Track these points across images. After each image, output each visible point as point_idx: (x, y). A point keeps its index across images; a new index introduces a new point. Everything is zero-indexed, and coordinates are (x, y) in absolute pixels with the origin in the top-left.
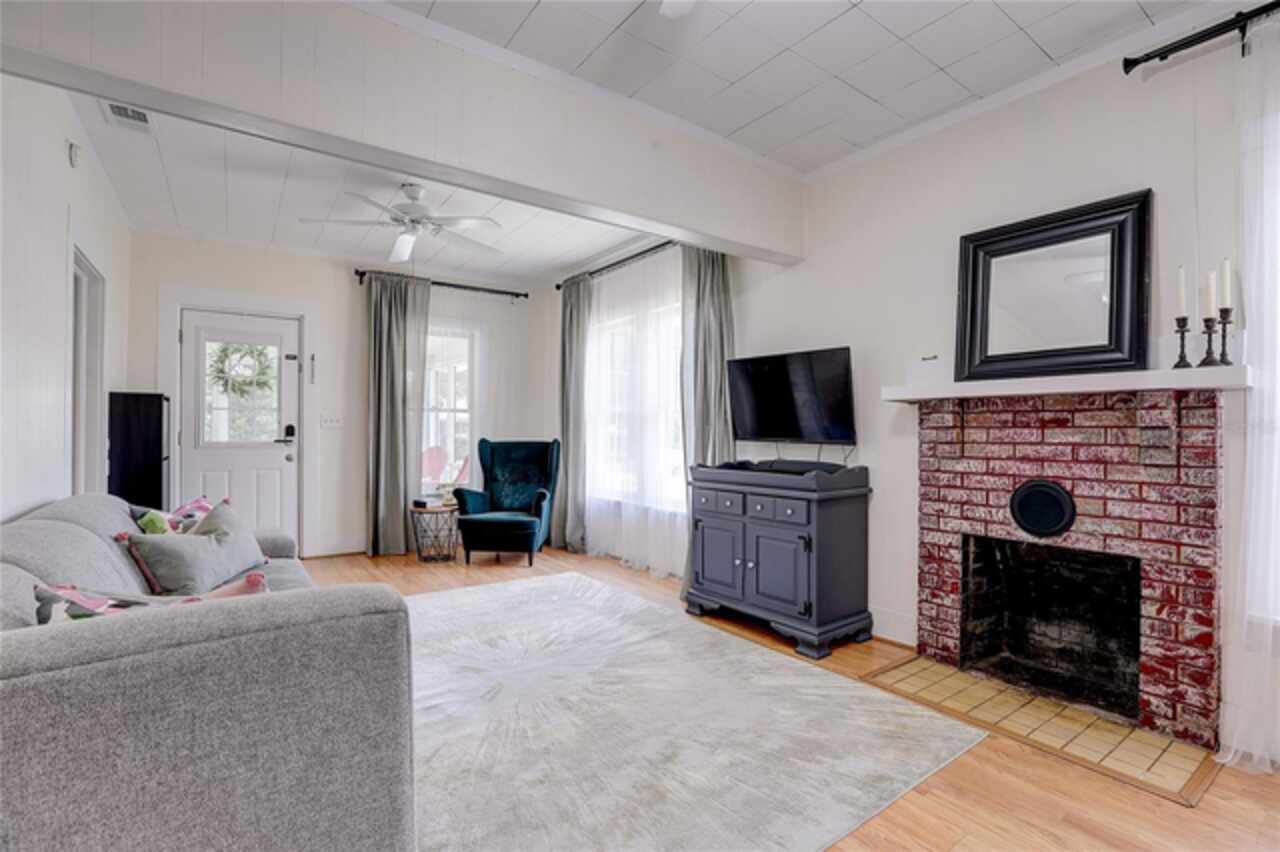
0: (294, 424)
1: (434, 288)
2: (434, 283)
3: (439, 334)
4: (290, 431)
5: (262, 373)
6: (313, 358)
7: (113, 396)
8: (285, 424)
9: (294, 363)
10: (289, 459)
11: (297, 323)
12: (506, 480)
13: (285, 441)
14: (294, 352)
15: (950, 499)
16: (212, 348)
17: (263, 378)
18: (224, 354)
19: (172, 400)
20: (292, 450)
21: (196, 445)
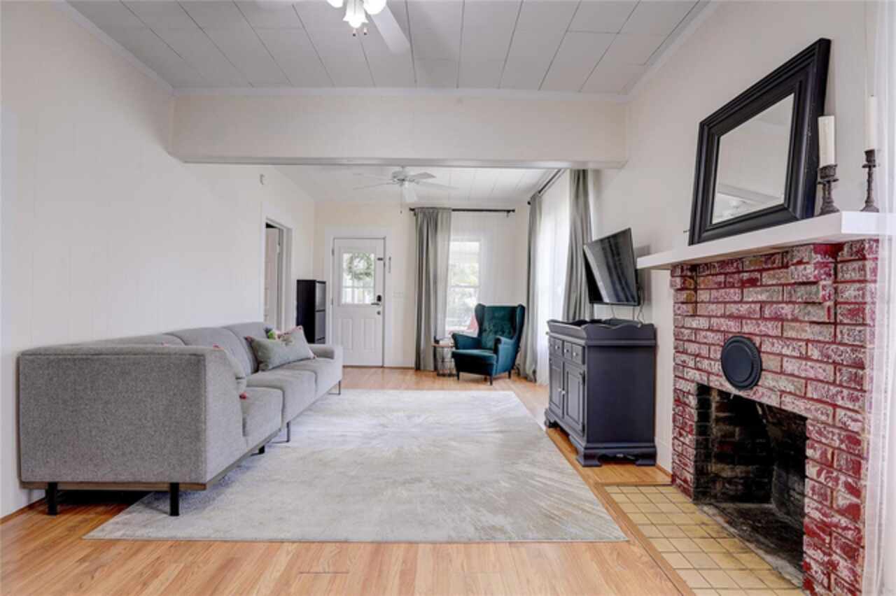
0: (381, 294)
1: (453, 213)
2: (454, 210)
3: (457, 240)
4: (379, 298)
5: (368, 268)
6: (390, 259)
7: (299, 282)
8: (377, 294)
9: (382, 262)
10: (379, 313)
11: (382, 241)
12: (491, 331)
13: (378, 304)
14: (382, 256)
15: (689, 351)
16: (346, 257)
17: (369, 271)
18: (352, 260)
19: (327, 284)
20: (380, 309)
21: (339, 305)
